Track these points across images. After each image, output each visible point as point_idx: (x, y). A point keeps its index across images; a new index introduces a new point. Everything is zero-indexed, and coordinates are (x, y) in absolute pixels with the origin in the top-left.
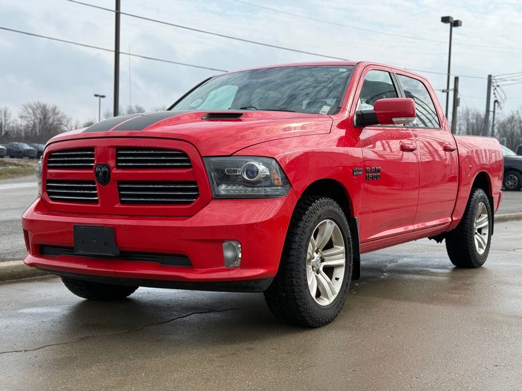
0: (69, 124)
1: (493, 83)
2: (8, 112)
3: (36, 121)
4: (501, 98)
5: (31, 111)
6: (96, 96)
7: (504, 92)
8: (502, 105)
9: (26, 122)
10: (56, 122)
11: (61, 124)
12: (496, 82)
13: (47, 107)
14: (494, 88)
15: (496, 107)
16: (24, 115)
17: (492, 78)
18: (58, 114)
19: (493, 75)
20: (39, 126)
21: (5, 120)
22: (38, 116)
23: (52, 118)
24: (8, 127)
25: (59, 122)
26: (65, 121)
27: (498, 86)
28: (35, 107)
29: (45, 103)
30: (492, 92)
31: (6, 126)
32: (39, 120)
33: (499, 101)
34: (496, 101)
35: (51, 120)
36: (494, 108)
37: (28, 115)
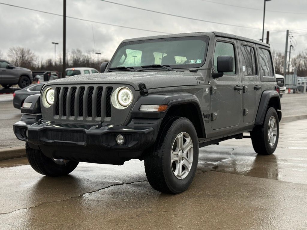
0: (37, 60)
1: (290, 35)
3: (18, 58)
5: (14, 52)
6: (53, 43)
9: (12, 59)
10: (29, 59)
11: (32, 60)
12: (291, 34)
13: (24, 50)
14: (290, 38)
15: (291, 49)
16: (10, 54)
17: (289, 32)
18: (30, 54)
19: (289, 30)
20: (20, 61)
22: (19, 55)
23: (27, 56)
25: (31, 59)
26: (35, 59)
27: (292, 37)
28: (17, 50)
29: (23, 48)
30: (289, 40)
32: (19, 58)
33: (293, 45)
34: (291, 46)
35: (26, 58)
36: (290, 50)
37: (13, 55)
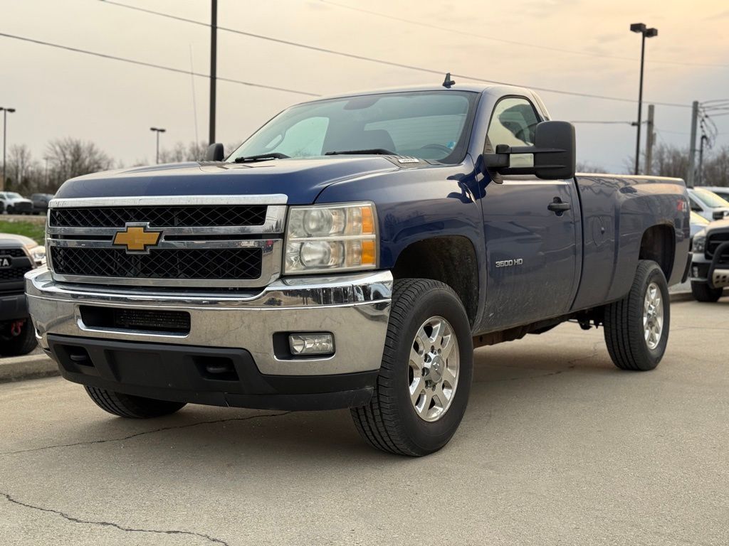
1: (700, 112)
2: (27, 151)
4: (711, 133)
5: (58, 149)
6: (153, 129)
7: (714, 125)
8: (712, 141)
9: (52, 166)
10: (92, 166)
12: (704, 111)
13: (81, 145)
14: (701, 119)
15: (704, 145)
16: (50, 155)
17: (699, 105)
18: (96, 153)
19: (700, 101)
21: (22, 162)
22: (69, 157)
23: (88, 160)
24: (26, 173)
25: (96, 166)
26: (105, 164)
27: (707, 116)
28: (65, 145)
29: (78, 139)
30: (699, 124)
31: (24, 171)
33: (708, 136)
34: (704, 137)
35: (87, 162)
36: (702, 146)
37: (56, 156)
